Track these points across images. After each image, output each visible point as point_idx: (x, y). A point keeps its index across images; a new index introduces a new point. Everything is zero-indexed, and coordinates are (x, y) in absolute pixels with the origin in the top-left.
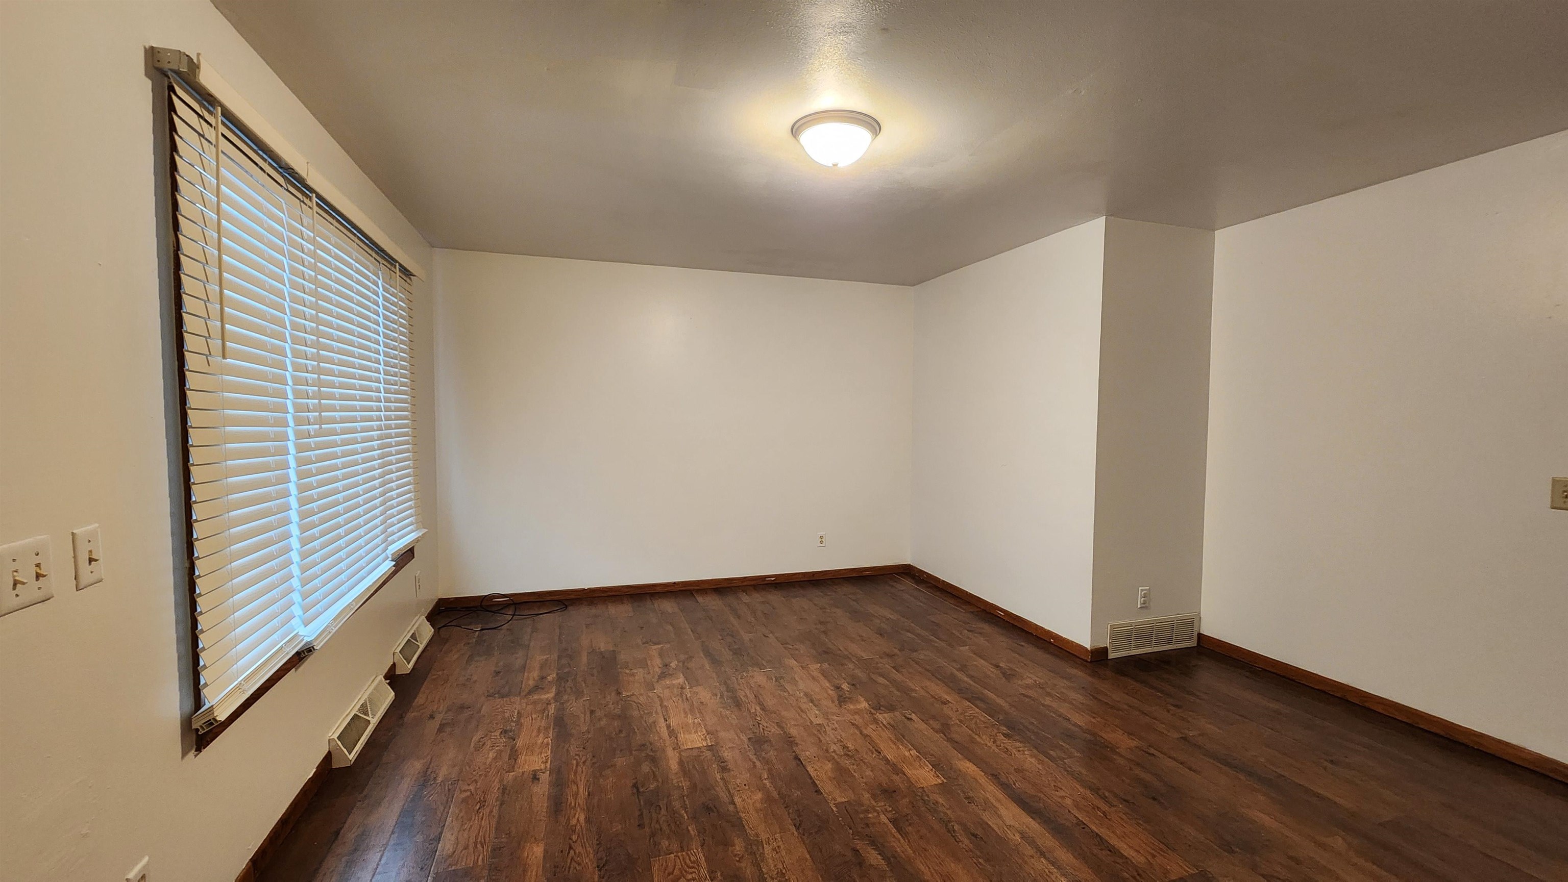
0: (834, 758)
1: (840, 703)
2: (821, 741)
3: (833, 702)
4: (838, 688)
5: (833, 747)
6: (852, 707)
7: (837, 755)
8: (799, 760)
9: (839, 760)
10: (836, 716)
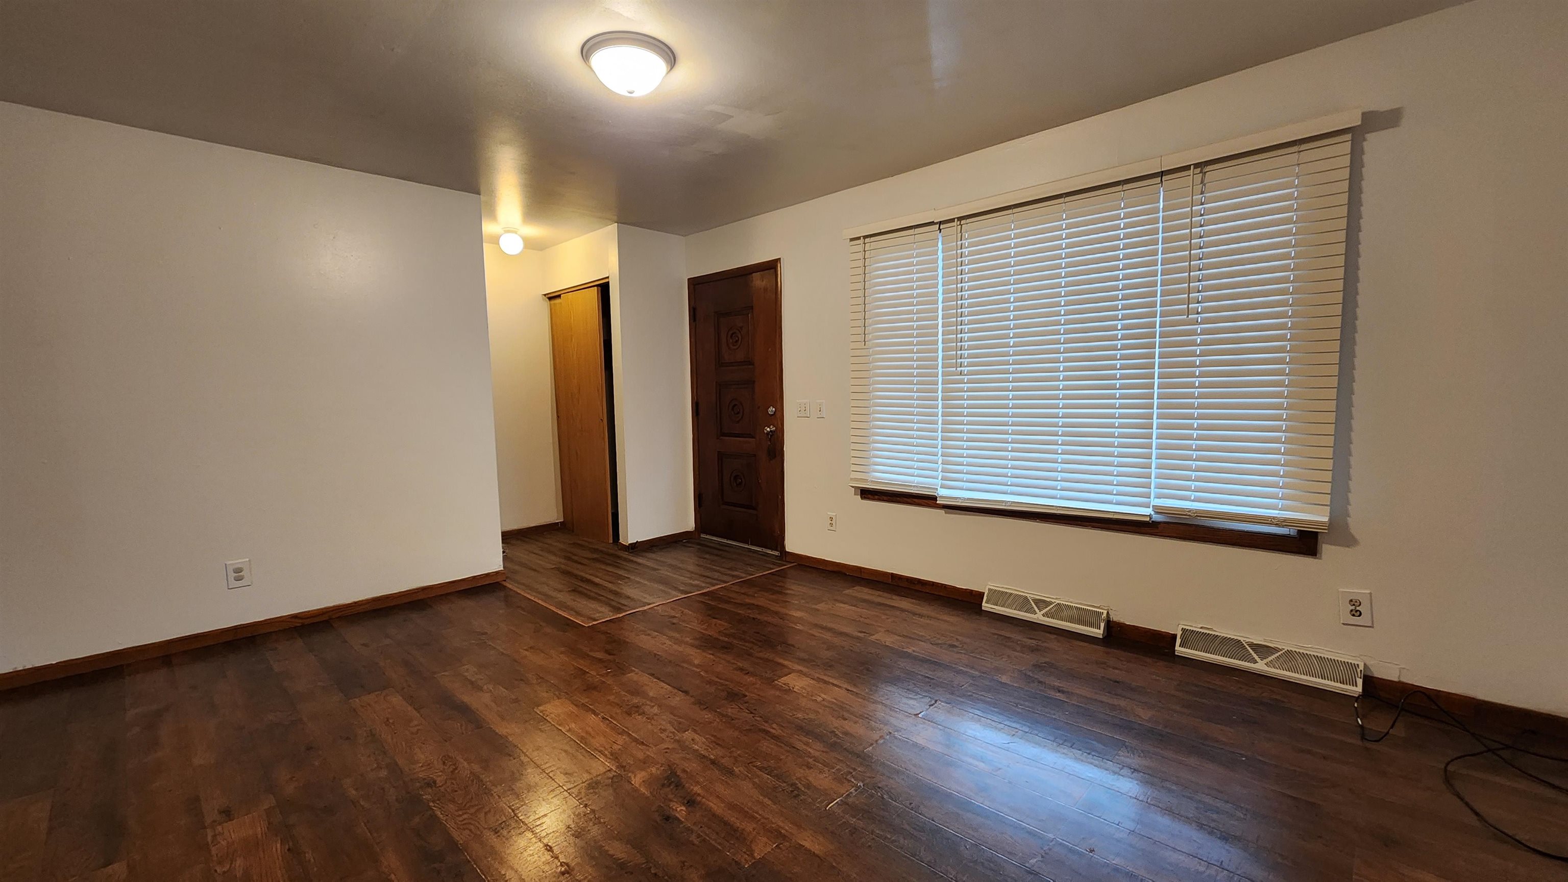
0: (651, 701)
1: (674, 773)
2: (672, 713)
3: (684, 771)
4: (691, 802)
5: (656, 710)
6: (654, 770)
7: (649, 705)
8: (682, 692)
9: (644, 700)
10: (668, 748)
